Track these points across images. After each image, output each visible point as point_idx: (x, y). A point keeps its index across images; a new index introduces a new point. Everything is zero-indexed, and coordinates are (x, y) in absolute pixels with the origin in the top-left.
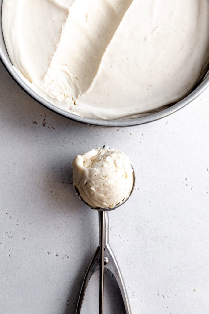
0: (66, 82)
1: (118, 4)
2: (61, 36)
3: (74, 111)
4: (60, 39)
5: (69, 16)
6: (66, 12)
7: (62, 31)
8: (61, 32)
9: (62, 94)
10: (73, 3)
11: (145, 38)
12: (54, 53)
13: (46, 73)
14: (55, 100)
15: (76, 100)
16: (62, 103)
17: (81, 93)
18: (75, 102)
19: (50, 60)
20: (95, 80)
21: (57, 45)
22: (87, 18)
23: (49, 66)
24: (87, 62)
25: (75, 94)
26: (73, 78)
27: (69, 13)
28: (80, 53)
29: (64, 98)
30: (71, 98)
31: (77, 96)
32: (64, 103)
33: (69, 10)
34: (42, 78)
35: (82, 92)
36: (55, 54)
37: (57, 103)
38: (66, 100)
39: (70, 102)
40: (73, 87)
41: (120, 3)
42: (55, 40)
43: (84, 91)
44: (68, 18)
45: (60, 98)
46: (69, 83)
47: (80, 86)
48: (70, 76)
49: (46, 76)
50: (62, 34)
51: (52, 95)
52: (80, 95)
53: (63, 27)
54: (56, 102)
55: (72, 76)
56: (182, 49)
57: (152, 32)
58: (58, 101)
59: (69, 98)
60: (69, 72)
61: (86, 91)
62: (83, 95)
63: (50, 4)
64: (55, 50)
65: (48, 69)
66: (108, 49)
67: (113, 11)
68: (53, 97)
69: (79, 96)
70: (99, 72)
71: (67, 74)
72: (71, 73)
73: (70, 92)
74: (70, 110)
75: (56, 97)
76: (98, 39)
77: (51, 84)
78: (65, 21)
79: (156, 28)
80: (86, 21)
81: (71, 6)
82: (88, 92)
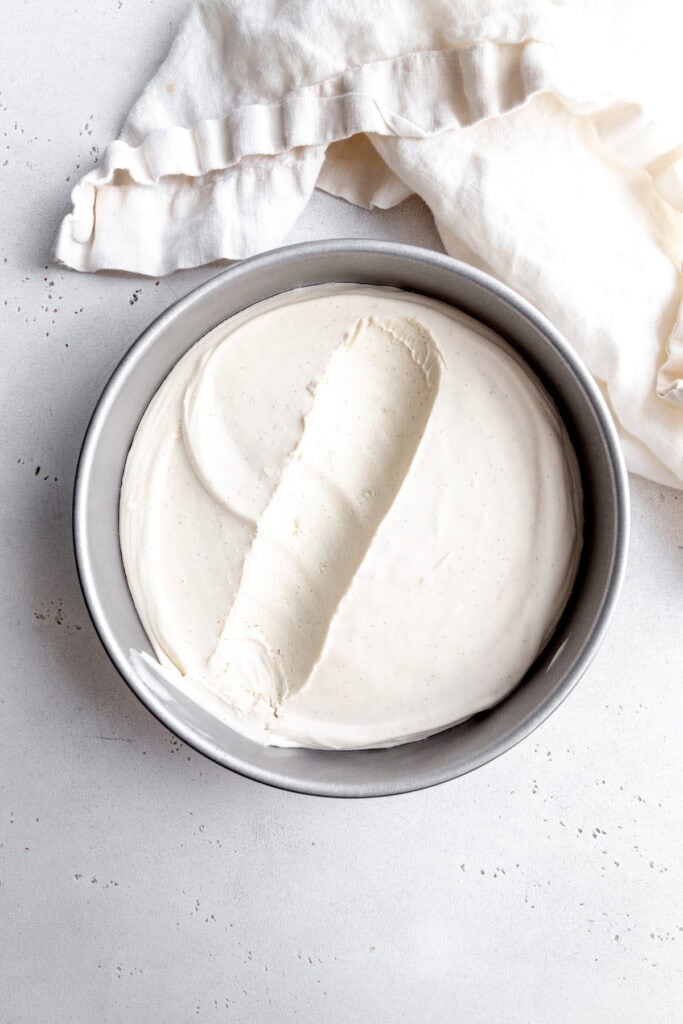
0: (257, 662)
1: (363, 495)
2: (242, 574)
3: (273, 732)
4: (242, 582)
5: (257, 535)
6: (253, 528)
7: (245, 566)
9: (248, 692)
10: (265, 507)
11: (421, 580)
12: (229, 611)
13: (214, 651)
14: (233, 708)
15: (278, 705)
16: (248, 714)
17: (287, 691)
18: (276, 709)
19: (221, 623)
20: (316, 668)
21: (235, 594)
22: (297, 527)
23: (220, 634)
24: (300, 620)
25: (277, 691)
26: (272, 651)
27: (258, 530)
28: (285, 601)
29: (252, 700)
30: (268, 700)
31: (280, 695)
32: (252, 714)
33: (259, 524)
34: (207, 662)
35: (290, 689)
36: (231, 612)
37: (240, 716)
38: (256, 708)
39: (265, 709)
40: (272, 671)
41: (367, 495)
43: (295, 687)
44: (257, 539)
45: (245, 703)
46: (263, 663)
47: (287, 674)
48: (264, 648)
49: (214, 658)
50: (244, 571)
51: (229, 698)
52: (286, 694)
53: (248, 557)
54: (236, 714)
55: (269, 647)
56: (500, 599)
57: (436, 567)
58: (241, 711)
59: (265, 700)
60: (262, 639)
61: (298, 688)
62: (292, 698)
63: (217, 507)
64: (232, 604)
65: (217, 642)
66: (342, 606)
67: (352, 511)
68: (229, 702)
69: (283, 698)
70: (325, 653)
71: (260, 644)
72: (267, 640)
73: (266, 684)
74: (266, 729)
75: (236, 700)
76: (321, 571)
77: (225, 671)
78: (251, 543)
79: (444, 557)
80: (296, 533)
81: (262, 513)
82: (303, 690)
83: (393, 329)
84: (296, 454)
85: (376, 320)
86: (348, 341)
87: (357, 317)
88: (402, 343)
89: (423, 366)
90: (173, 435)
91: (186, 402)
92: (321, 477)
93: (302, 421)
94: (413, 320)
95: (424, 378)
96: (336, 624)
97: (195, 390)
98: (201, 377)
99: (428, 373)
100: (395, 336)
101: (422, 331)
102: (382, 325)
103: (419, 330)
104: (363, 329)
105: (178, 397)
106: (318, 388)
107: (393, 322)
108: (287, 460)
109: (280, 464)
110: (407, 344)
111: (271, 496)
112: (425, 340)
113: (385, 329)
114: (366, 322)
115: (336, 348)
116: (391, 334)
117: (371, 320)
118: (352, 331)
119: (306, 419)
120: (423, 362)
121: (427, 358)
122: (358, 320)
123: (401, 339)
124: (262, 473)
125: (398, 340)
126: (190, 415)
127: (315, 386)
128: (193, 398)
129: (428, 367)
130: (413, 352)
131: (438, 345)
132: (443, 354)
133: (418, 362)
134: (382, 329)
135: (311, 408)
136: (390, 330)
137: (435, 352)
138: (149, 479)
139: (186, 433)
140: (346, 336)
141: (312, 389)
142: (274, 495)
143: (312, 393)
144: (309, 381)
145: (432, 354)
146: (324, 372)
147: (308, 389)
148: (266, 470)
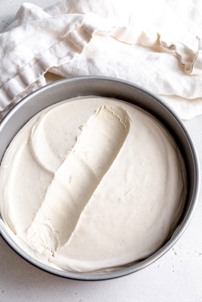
0: (47, 235)
1: (98, 170)
2: (46, 194)
3: (52, 262)
4: (46, 197)
5: (54, 178)
6: (52, 175)
7: (48, 191)
8: (46, 191)
9: (42, 246)
10: (59, 168)
11: (120, 199)
12: (39, 209)
13: (30, 226)
14: (35, 251)
15: (55, 252)
16: (41, 254)
17: (59, 246)
18: (54, 254)
19: (35, 215)
20: (73, 234)
21: (42, 202)
22: (70, 180)
23: (33, 220)
24: (68, 217)
25: (55, 246)
26: (54, 231)
27: (54, 176)
28: (62, 210)
29: (44, 250)
30: (51, 250)
32: (43, 254)
33: (55, 173)
34: (26, 231)
35: (60, 245)
36: (40, 210)
37: (37, 254)
38: (45, 252)
39: (49, 253)
40: (53, 240)
41: (100, 169)
42: (41, 198)
43: (63, 244)
44: (54, 180)
45: (40, 250)
46: (50, 235)
47: (60, 239)
48: (51, 230)
49: (30, 229)
50: (47, 193)
51: (34, 246)
52: (59, 247)
53: (49, 187)
55: (53, 230)
56: (152, 210)
57: (126, 195)
58: (38, 253)
59: (49, 250)
60: (51, 225)
61: (64, 244)
62: (61, 248)
63: (39, 168)
64: (40, 206)
65: (32, 222)
66: (86, 208)
67: (93, 175)
68: (34, 249)
69: (57, 249)
70: (77, 227)
71: (50, 227)
72: (53, 226)
73: (50, 244)
74: (48, 261)
75: (36, 248)
76: (79, 198)
77: (33, 236)
78: (51, 182)
79: (129, 191)
80: (70, 182)
81: (57, 170)
82: (66, 245)
83: (113, 111)
84: (73, 149)
85: (107, 107)
86: (96, 113)
87: (100, 105)
88: (117, 116)
89: (124, 124)
90: (26, 142)
91: (33, 130)
92: (82, 162)
93: (76, 139)
94: (120, 107)
95: (124, 128)
96: (83, 215)
97: (37, 126)
98: (39, 122)
99: (126, 126)
100: (114, 113)
101: (124, 111)
102: (109, 109)
103: (123, 111)
104: (102, 110)
105: (30, 129)
106: (83, 127)
107: (113, 108)
108: (69, 151)
109: (66, 152)
110: (118, 117)
111: (61, 164)
112: (125, 115)
113: (110, 111)
114: (103, 107)
115: (91, 115)
116: (112, 113)
117: (105, 107)
118: (98, 110)
119: (78, 137)
120: (124, 123)
121: (125, 121)
122: (100, 106)
123: (116, 115)
124: (59, 156)
125: (115, 115)
126: (33, 134)
127: (82, 127)
128: (35, 129)
129: (126, 124)
130: (121, 119)
131: (130, 116)
132: (131, 119)
133: (122, 123)
134: (109, 111)
135: (80, 134)
136: (112, 111)
137: (128, 118)
138: (14, 157)
139: (31, 140)
140: (95, 111)
141: (81, 128)
142: (63, 164)
143: (81, 129)
144: (80, 126)
145: (127, 119)
146: (86, 123)
147: (80, 128)
148: (61, 155)
